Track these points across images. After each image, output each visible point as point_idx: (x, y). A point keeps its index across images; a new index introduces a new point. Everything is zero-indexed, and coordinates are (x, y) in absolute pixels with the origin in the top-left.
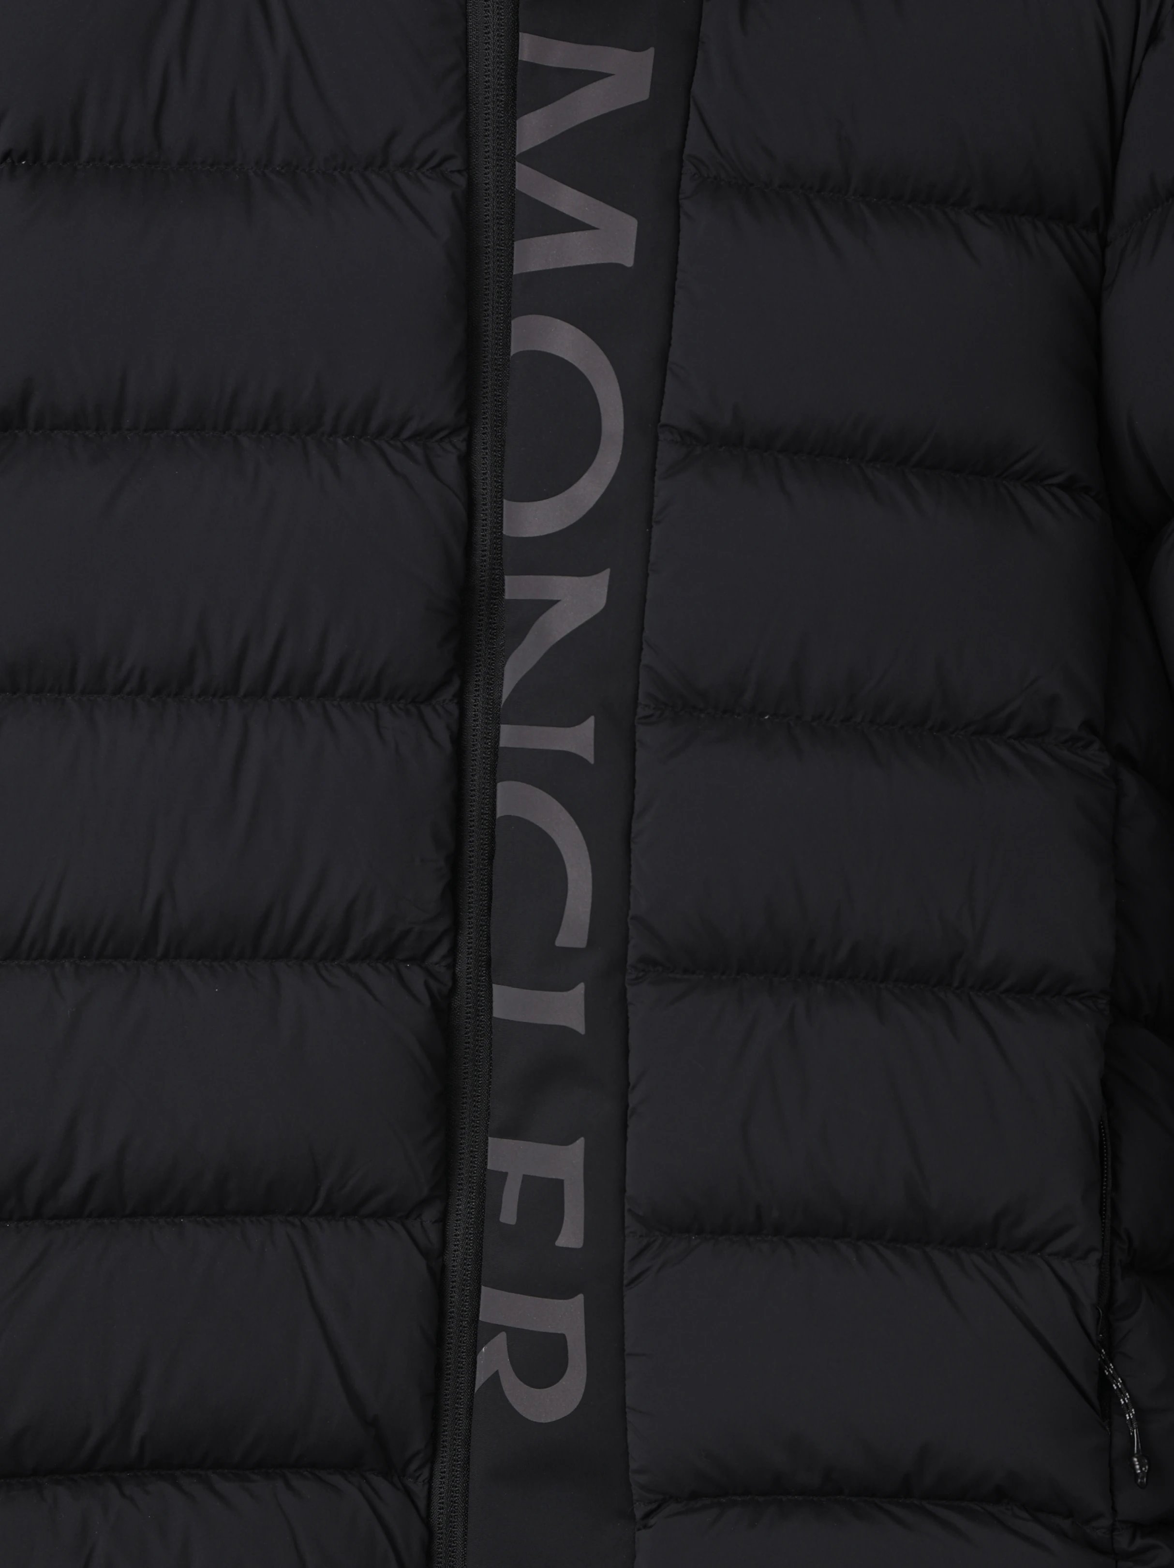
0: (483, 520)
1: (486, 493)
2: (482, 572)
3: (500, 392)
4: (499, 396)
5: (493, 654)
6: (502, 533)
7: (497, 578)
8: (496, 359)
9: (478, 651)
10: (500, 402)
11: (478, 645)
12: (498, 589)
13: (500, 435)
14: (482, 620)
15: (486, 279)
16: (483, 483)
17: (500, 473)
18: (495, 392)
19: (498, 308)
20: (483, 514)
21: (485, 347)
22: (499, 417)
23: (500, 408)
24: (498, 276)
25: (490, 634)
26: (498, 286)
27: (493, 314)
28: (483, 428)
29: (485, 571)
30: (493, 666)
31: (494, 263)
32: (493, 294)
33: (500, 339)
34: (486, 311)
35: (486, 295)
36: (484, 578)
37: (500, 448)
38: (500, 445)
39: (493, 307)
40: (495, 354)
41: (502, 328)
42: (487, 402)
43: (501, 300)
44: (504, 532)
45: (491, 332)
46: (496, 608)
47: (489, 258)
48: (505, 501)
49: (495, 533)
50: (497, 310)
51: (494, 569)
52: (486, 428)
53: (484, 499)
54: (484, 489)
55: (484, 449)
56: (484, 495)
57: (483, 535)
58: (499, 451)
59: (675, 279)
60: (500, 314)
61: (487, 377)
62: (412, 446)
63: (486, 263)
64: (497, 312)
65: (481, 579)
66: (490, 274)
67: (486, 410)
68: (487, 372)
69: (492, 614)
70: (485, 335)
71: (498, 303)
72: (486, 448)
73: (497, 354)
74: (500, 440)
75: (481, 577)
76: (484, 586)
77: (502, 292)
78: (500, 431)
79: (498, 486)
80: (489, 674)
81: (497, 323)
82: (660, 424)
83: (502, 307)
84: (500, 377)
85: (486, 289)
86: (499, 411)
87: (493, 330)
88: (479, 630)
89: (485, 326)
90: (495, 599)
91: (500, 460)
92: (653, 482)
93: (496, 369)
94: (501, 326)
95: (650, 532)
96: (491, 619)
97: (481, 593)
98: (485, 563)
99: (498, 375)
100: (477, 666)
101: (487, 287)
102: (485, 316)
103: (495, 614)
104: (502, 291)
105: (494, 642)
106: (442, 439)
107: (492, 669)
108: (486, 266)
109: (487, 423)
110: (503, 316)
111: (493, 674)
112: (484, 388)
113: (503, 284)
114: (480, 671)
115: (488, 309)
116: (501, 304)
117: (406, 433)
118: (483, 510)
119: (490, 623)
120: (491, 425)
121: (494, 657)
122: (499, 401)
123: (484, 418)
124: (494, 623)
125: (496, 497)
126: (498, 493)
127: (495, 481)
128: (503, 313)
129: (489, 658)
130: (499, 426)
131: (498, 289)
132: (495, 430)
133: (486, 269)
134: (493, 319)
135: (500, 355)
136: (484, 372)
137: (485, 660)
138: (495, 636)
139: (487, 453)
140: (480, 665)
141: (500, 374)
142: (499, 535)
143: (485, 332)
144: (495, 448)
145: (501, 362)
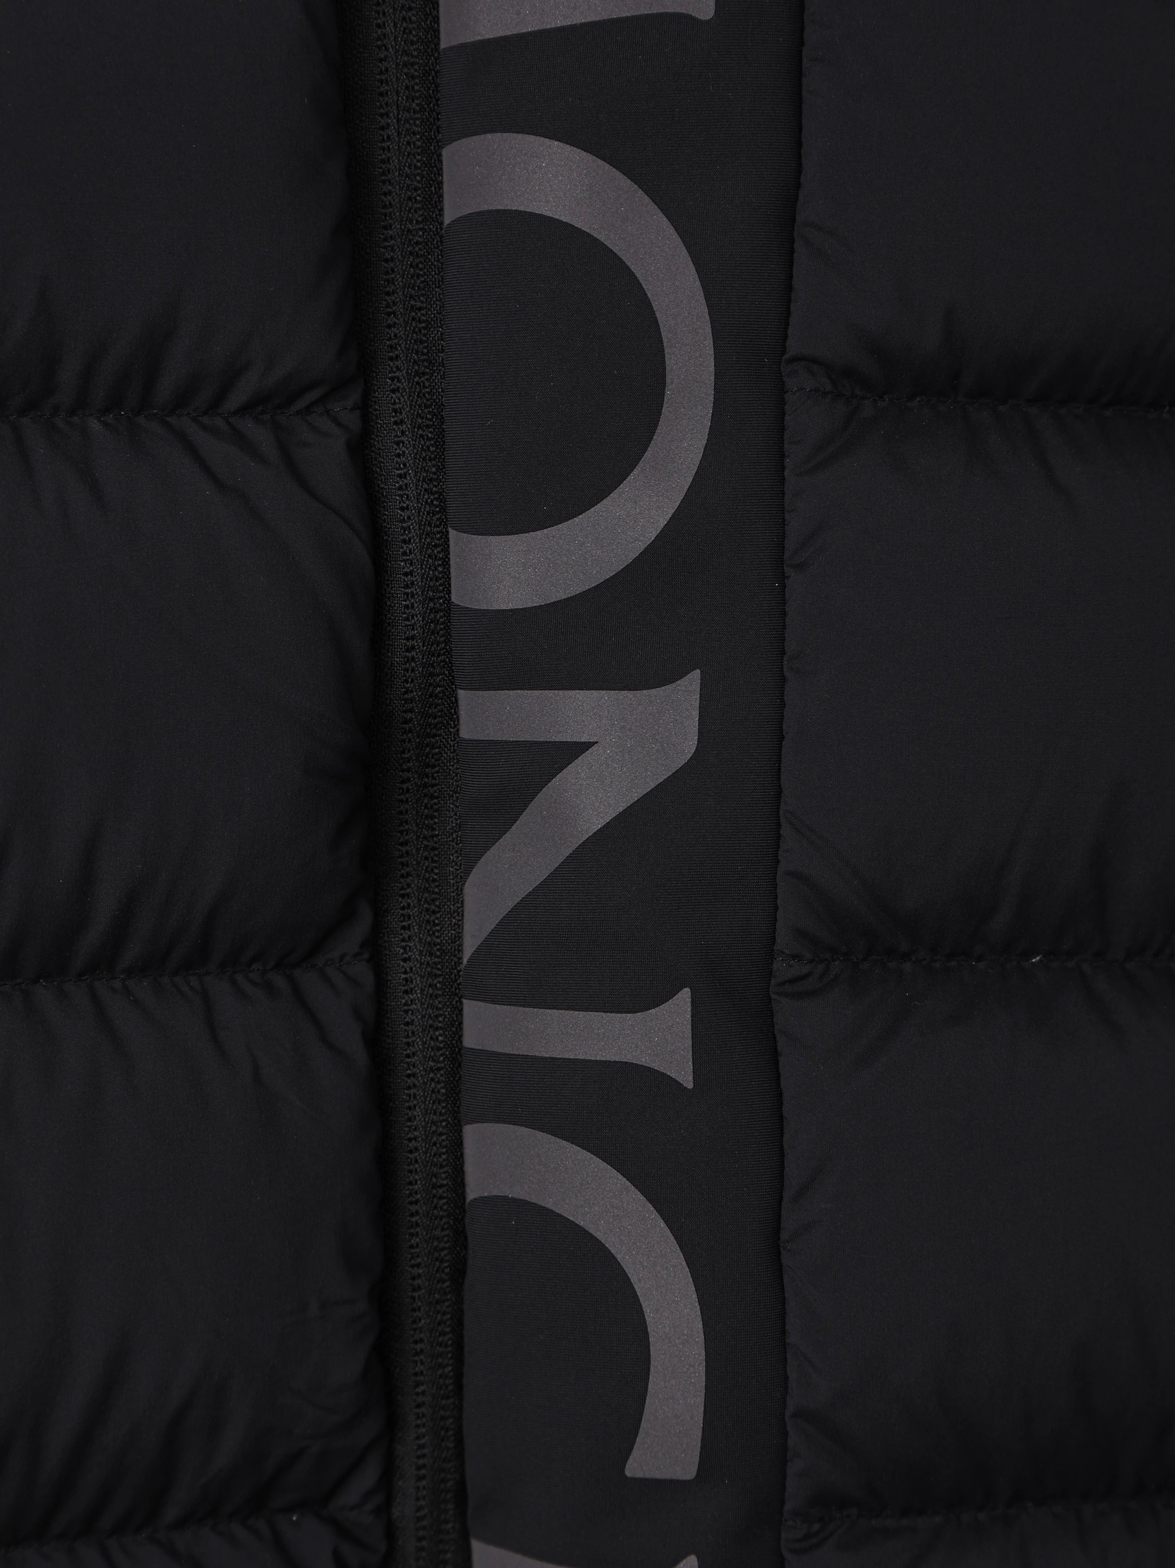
0: (406, 574)
1: (409, 518)
2: (407, 682)
3: (422, 302)
4: (420, 309)
5: (434, 849)
6: (449, 601)
7: (440, 692)
8: (409, 231)
9: (402, 844)
10: (424, 322)
11: (401, 832)
12: (441, 717)
13: (429, 393)
14: (409, 780)
15: (381, 60)
16: (401, 496)
17: (434, 473)
18: (412, 302)
19: (408, 122)
20: (405, 561)
21: (385, 207)
22: (423, 354)
23: (425, 335)
24: (405, 52)
25: (426, 807)
26: (406, 74)
27: (399, 134)
28: (392, 379)
29: (412, 681)
30: (436, 874)
31: (395, 26)
32: (398, 93)
33: (416, 189)
34: (383, 128)
35: (381, 94)
36: (410, 695)
37: (431, 420)
38: (429, 412)
39: (398, 120)
40: (407, 220)
41: (419, 164)
42: (395, 323)
43: (414, 105)
44: (454, 599)
45: (397, 174)
46: (437, 754)
47: (384, 14)
48: (452, 533)
49: (431, 600)
50: (408, 126)
51: (432, 675)
52: (398, 378)
53: (404, 529)
54: (402, 509)
55: (396, 423)
56: (404, 521)
57: (407, 607)
58: (428, 426)
59: (802, 43)
60: (414, 134)
61: (393, 270)
62: (248, 426)
63: (379, 26)
64: (408, 130)
65: (406, 696)
66: (387, 49)
67: (396, 341)
68: (392, 259)
69: (428, 766)
70: (384, 182)
71: (408, 111)
72: (402, 422)
73: (411, 221)
74: (429, 403)
75: (406, 693)
76: (411, 711)
77: (416, 87)
78: (427, 384)
79: (432, 502)
80: (429, 892)
81: (409, 154)
82: (786, 356)
83: (418, 119)
84: (421, 270)
85: (381, 81)
86: (422, 342)
87: (400, 170)
88: (401, 801)
89: (383, 161)
90: (434, 736)
91: (432, 445)
92: (783, 480)
93: (411, 253)
94: (418, 161)
95: (783, 586)
96: (427, 777)
97: (405, 726)
98: (413, 664)
99: (417, 265)
100: (402, 876)
101: (383, 77)
102: (383, 141)
103: (434, 766)
104: (416, 84)
105: (435, 823)
106: (308, 409)
107: (434, 880)
108: (379, 31)
109: (398, 369)
110: (421, 138)
111: (437, 890)
112: (388, 294)
113: (416, 70)
114: (409, 885)
115: (388, 125)
116: (414, 112)
117: (237, 398)
118: (404, 553)
119: (425, 786)
120: (407, 373)
121: (436, 855)
122: (420, 321)
123: (391, 359)
124: (433, 786)
125: (430, 524)
126: (434, 515)
127: (426, 490)
128: (418, 133)
129: (426, 858)
130: (424, 374)
131: (407, 81)
132: (418, 383)
133: (379, 39)
134: (399, 146)
135: (418, 222)
136: (387, 261)
137: (418, 863)
138: (437, 810)
139: (403, 432)
140: (408, 874)
141: (421, 262)
142: (440, 604)
143: (384, 174)
144: (420, 420)
145: (420, 237)
